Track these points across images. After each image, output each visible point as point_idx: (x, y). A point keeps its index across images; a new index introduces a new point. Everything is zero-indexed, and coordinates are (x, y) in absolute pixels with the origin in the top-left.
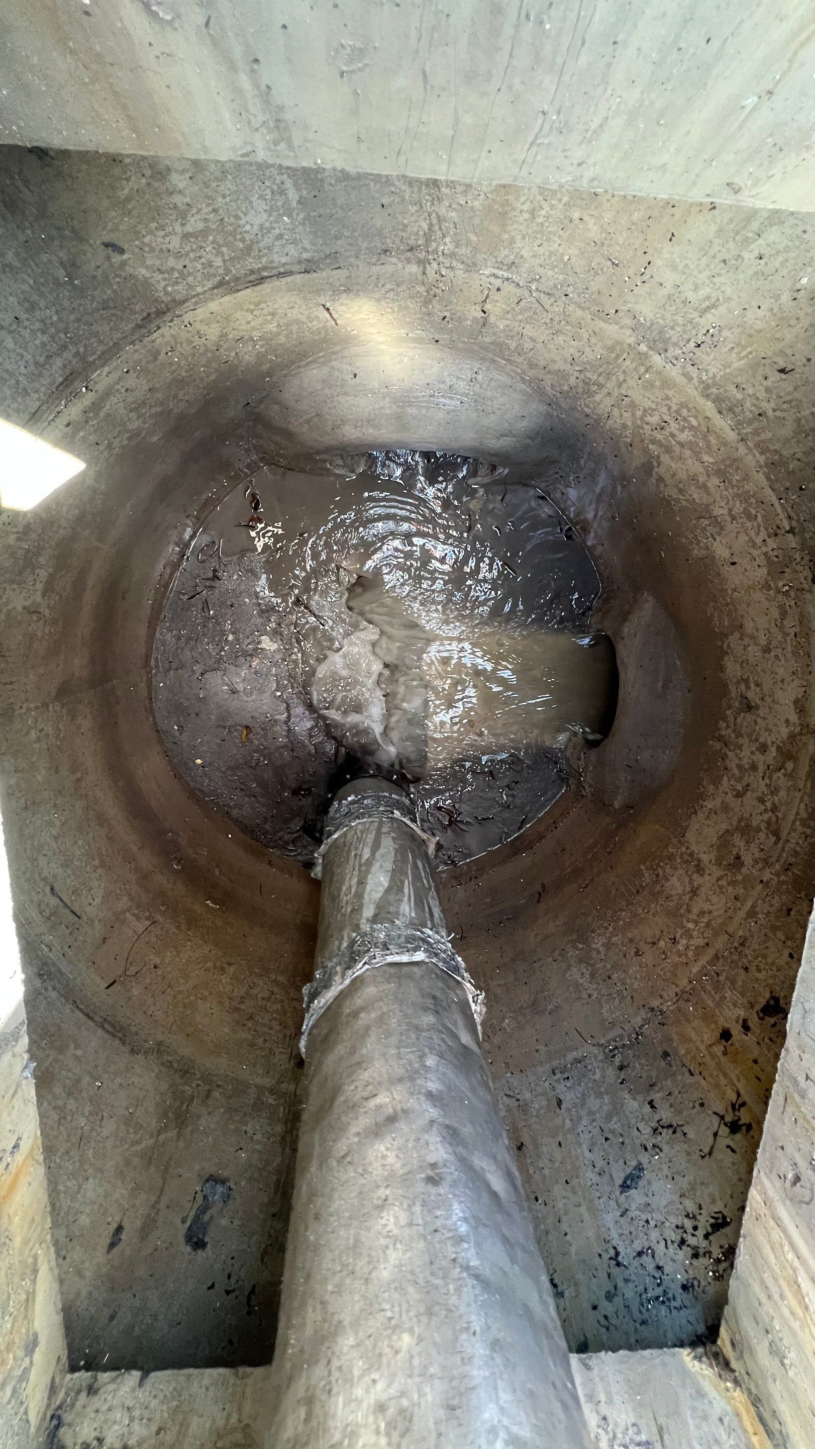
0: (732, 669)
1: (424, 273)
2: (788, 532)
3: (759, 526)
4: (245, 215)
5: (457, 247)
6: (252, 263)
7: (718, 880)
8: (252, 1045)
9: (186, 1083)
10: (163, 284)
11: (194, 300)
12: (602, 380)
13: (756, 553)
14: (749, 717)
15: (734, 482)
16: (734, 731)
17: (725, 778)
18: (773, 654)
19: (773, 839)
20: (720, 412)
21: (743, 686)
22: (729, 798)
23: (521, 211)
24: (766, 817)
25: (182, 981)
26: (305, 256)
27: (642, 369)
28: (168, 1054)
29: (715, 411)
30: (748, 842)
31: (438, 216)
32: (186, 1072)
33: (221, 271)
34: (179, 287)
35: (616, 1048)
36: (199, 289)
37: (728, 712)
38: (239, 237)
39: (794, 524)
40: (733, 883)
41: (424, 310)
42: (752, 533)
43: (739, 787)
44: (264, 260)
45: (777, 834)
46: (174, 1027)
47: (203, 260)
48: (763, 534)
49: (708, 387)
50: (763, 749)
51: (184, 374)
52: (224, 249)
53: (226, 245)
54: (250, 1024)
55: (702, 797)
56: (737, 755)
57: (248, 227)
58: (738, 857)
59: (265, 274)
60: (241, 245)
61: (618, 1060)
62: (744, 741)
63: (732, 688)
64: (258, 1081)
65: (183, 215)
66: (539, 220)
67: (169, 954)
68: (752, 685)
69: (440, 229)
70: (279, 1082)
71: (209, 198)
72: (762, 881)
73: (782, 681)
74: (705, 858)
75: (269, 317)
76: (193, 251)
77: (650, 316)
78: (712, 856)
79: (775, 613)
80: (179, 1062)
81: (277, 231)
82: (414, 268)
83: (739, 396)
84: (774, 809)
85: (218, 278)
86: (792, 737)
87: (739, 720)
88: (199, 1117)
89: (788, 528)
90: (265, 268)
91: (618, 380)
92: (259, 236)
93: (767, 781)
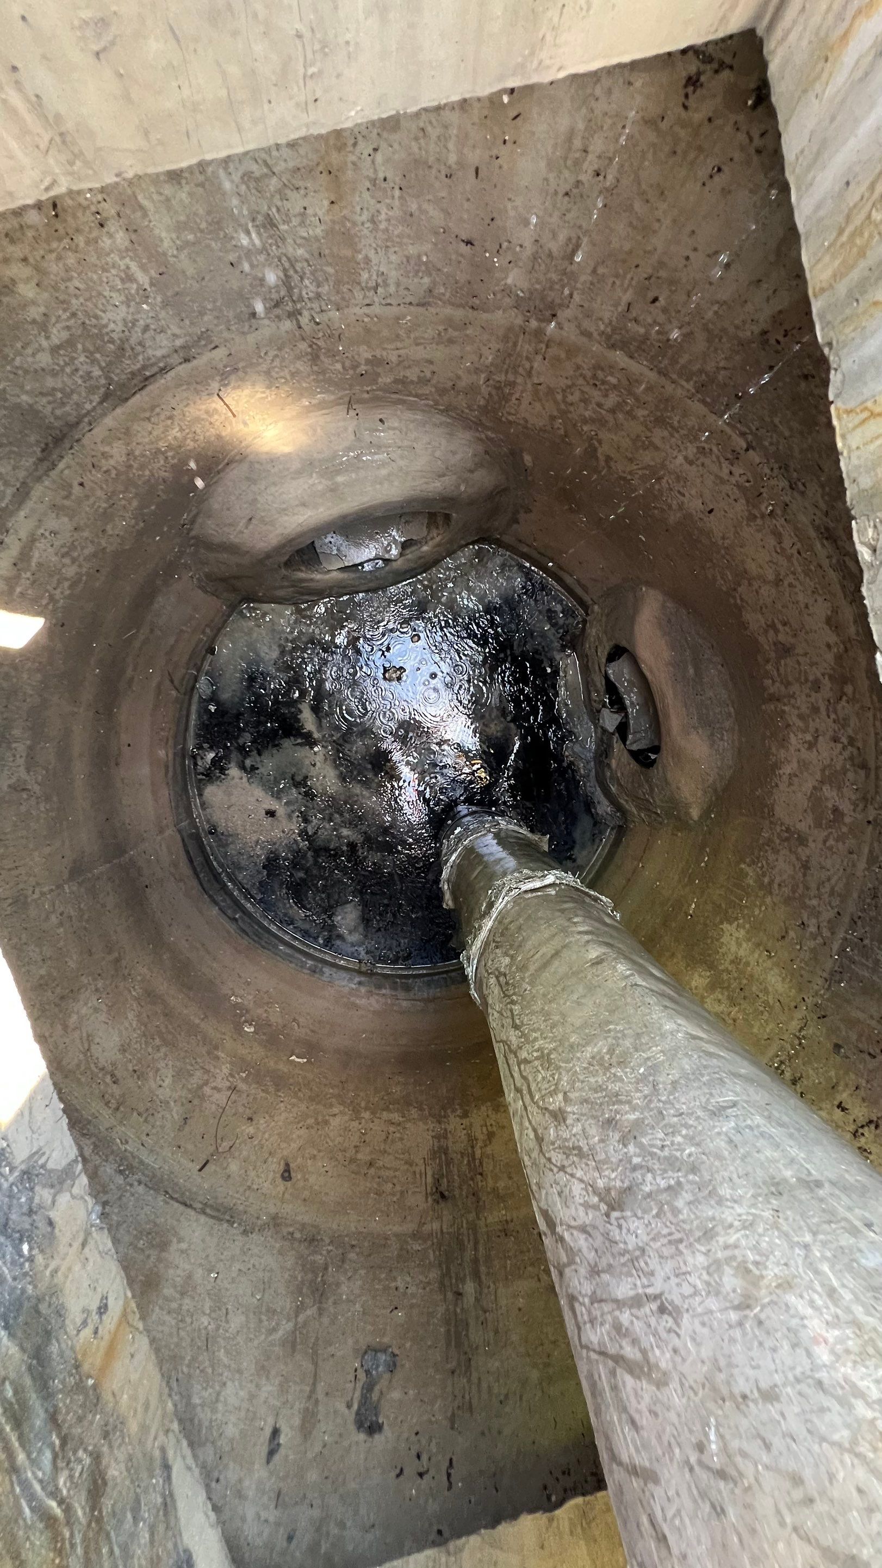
0: (754, 620)
1: (300, 327)
2: (747, 450)
3: (718, 458)
4: (104, 312)
5: (318, 286)
6: (129, 365)
7: (825, 842)
8: (379, 1193)
9: (315, 1252)
10: (49, 408)
11: (86, 420)
12: (511, 377)
13: (726, 488)
14: (790, 661)
15: (676, 424)
16: (782, 682)
17: (792, 735)
18: (786, 583)
19: (862, 773)
20: (631, 357)
21: (771, 632)
22: (805, 754)
23: (363, 224)
24: (846, 754)
25: (283, 1145)
26: (179, 343)
27: (543, 346)
28: (287, 1225)
29: (626, 359)
30: (839, 788)
31: (289, 259)
32: (313, 1240)
33: (103, 381)
34: (68, 408)
35: (782, 1062)
36: (88, 406)
37: (769, 667)
38: (106, 339)
39: (750, 437)
40: (841, 838)
41: (315, 368)
42: (715, 468)
43: (809, 737)
44: (140, 358)
45: (864, 766)
46: (287, 1196)
47: (81, 373)
48: (726, 467)
49: (609, 337)
50: (817, 686)
51: (105, 505)
52: (98, 356)
53: (98, 350)
54: (372, 1171)
55: (776, 766)
56: (793, 706)
57: (112, 326)
58: (836, 810)
59: (148, 374)
60: (112, 346)
61: (788, 1075)
62: (795, 688)
63: (762, 639)
64: (397, 1229)
65: (43, 326)
66: (383, 226)
67: (262, 1121)
68: (780, 626)
69: (296, 272)
70: (422, 1224)
71: (63, 302)
72: (869, 822)
73: (807, 607)
74: (802, 827)
75: (169, 422)
76: (67, 364)
77: (526, 285)
78: (810, 820)
79: (772, 541)
80: (301, 1231)
81: (142, 322)
82: (288, 325)
83: (642, 331)
84: (852, 741)
85: (103, 390)
86: (839, 658)
87: (782, 670)
88: (338, 1285)
89: (745, 446)
90: (144, 367)
91: (525, 369)
92: (127, 333)
93: (833, 716)
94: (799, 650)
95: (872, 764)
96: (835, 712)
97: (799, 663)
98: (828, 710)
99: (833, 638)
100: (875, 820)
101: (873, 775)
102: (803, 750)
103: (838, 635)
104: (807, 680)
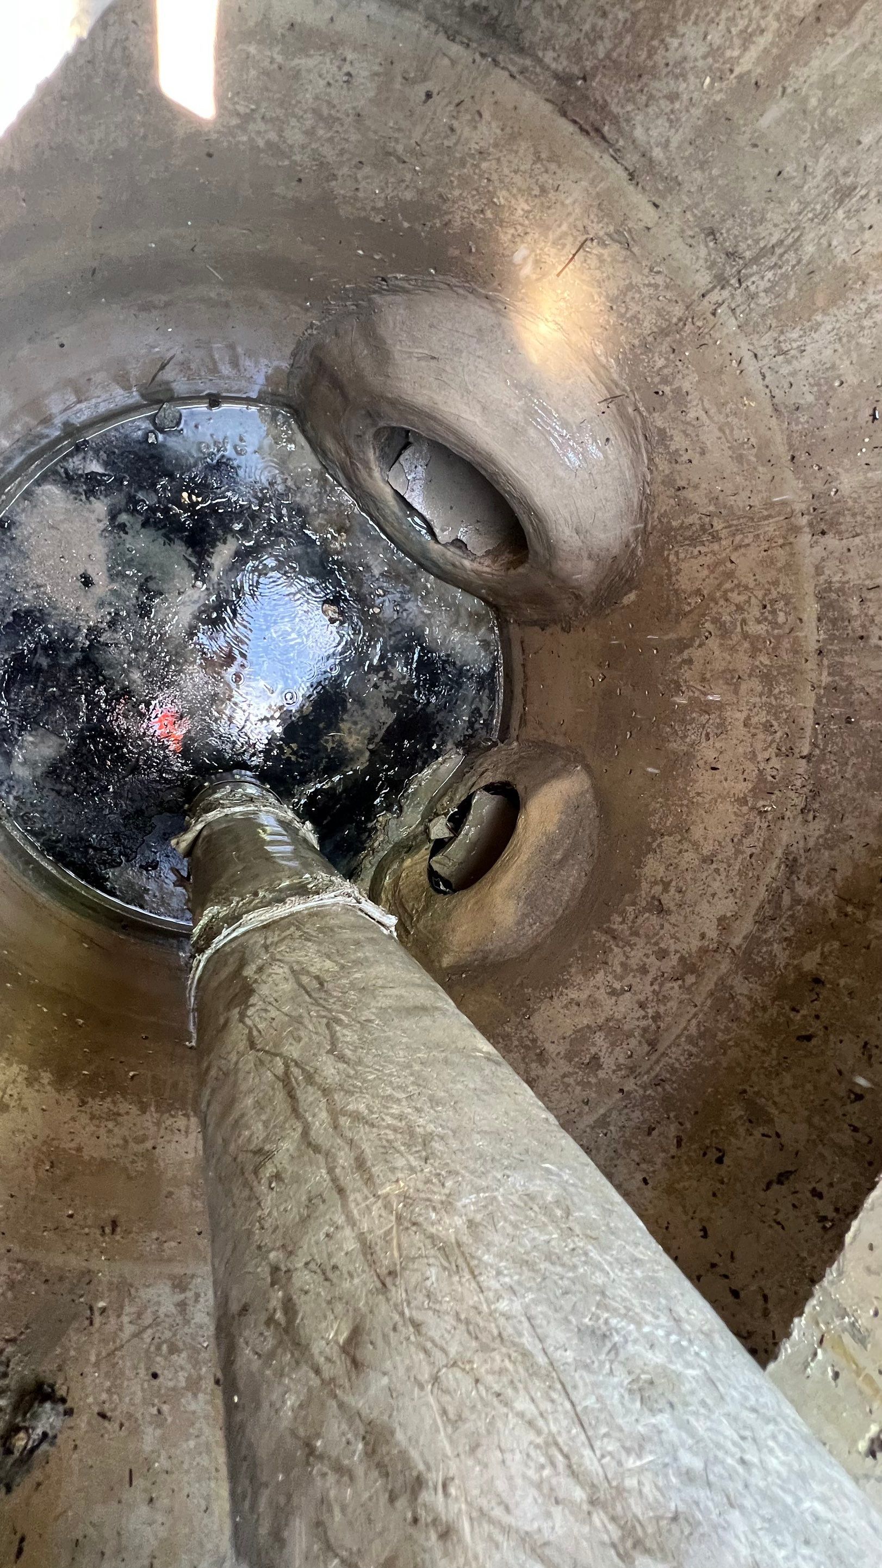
2: (803, 758)
3: (773, 741)
13: (750, 767)
14: (654, 920)
15: (776, 691)
16: (630, 928)
17: (602, 972)
18: (714, 866)
19: (646, 1048)
20: (819, 620)
21: (660, 888)
22: (601, 994)
29: (815, 616)
42: (759, 746)
43: (617, 985)
48: (770, 753)
49: (829, 589)
56: (624, 953)
63: (644, 885)
68: (672, 890)
72: (621, 1091)
74: (552, 1048)
78: (563, 1049)
84: (657, 1017)
86: (703, 951)
89: (805, 754)
93: (656, 987)
94: (673, 919)
95: (661, 1048)
96: (661, 985)
97: (662, 927)
98: (656, 979)
99: (713, 933)
100: (629, 1093)
101: (654, 1057)
102: (602, 990)
103: (720, 935)
104: (656, 944)
